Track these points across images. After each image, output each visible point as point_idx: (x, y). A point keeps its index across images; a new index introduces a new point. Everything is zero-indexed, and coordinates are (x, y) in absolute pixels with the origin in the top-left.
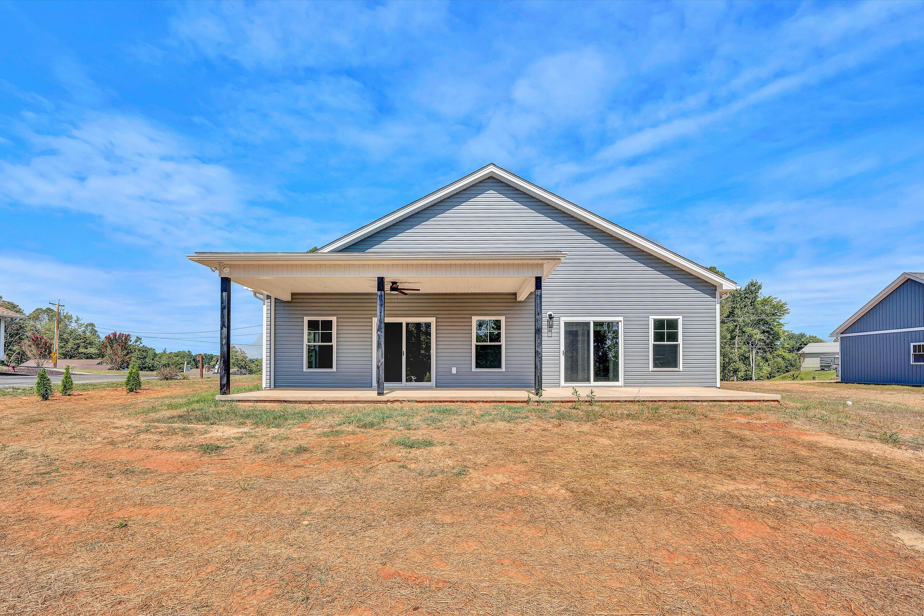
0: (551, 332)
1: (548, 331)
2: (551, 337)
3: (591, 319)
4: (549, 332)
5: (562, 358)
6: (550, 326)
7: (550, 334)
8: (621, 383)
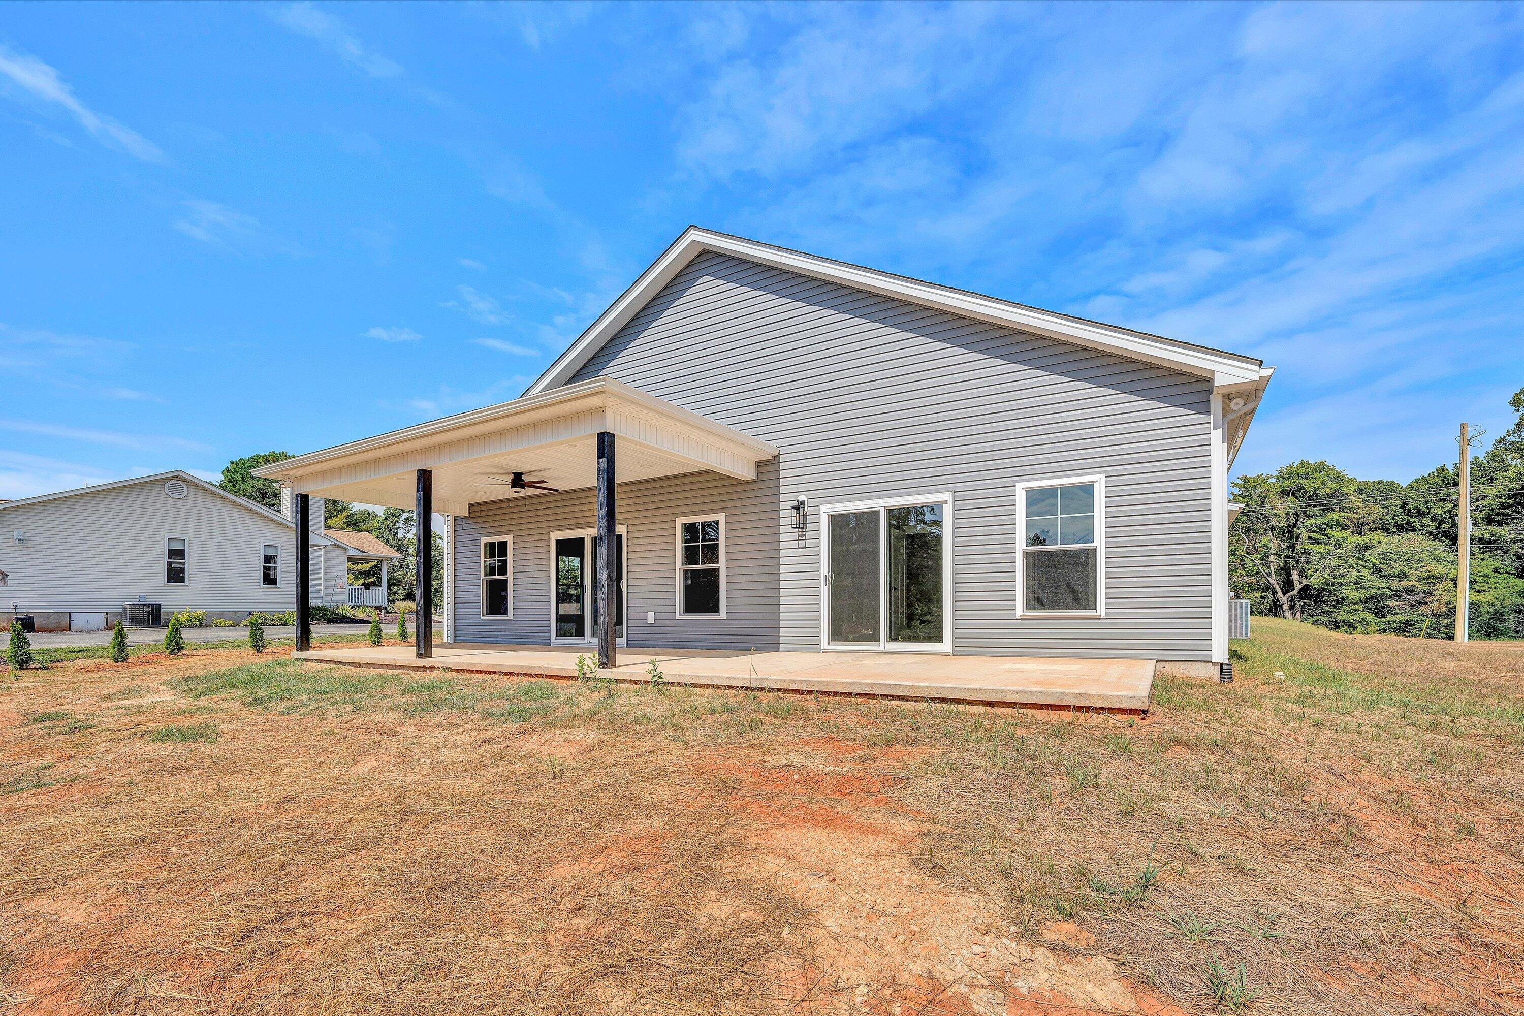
0: (804, 538)
1: (799, 536)
2: (805, 548)
3: (881, 504)
4: (800, 538)
5: (825, 592)
6: (800, 526)
7: (802, 543)
8: (946, 646)
